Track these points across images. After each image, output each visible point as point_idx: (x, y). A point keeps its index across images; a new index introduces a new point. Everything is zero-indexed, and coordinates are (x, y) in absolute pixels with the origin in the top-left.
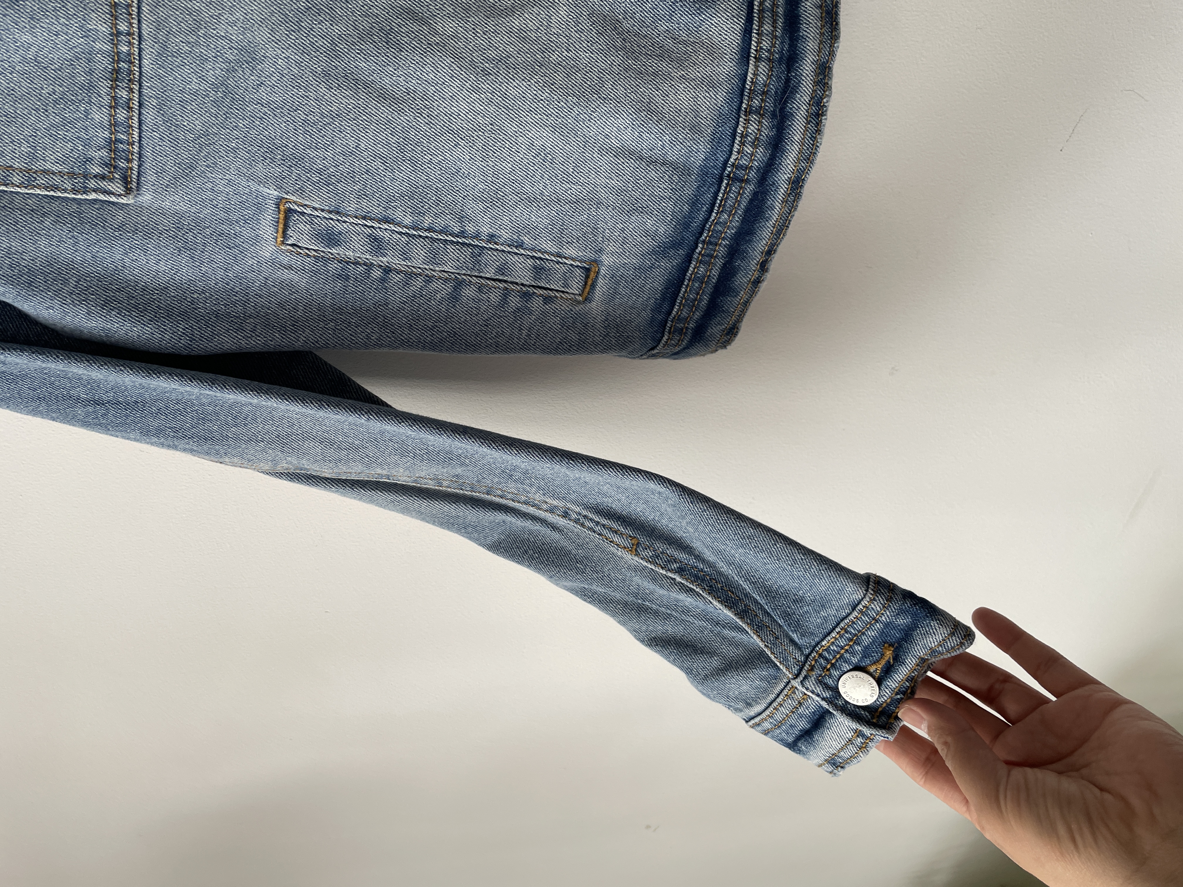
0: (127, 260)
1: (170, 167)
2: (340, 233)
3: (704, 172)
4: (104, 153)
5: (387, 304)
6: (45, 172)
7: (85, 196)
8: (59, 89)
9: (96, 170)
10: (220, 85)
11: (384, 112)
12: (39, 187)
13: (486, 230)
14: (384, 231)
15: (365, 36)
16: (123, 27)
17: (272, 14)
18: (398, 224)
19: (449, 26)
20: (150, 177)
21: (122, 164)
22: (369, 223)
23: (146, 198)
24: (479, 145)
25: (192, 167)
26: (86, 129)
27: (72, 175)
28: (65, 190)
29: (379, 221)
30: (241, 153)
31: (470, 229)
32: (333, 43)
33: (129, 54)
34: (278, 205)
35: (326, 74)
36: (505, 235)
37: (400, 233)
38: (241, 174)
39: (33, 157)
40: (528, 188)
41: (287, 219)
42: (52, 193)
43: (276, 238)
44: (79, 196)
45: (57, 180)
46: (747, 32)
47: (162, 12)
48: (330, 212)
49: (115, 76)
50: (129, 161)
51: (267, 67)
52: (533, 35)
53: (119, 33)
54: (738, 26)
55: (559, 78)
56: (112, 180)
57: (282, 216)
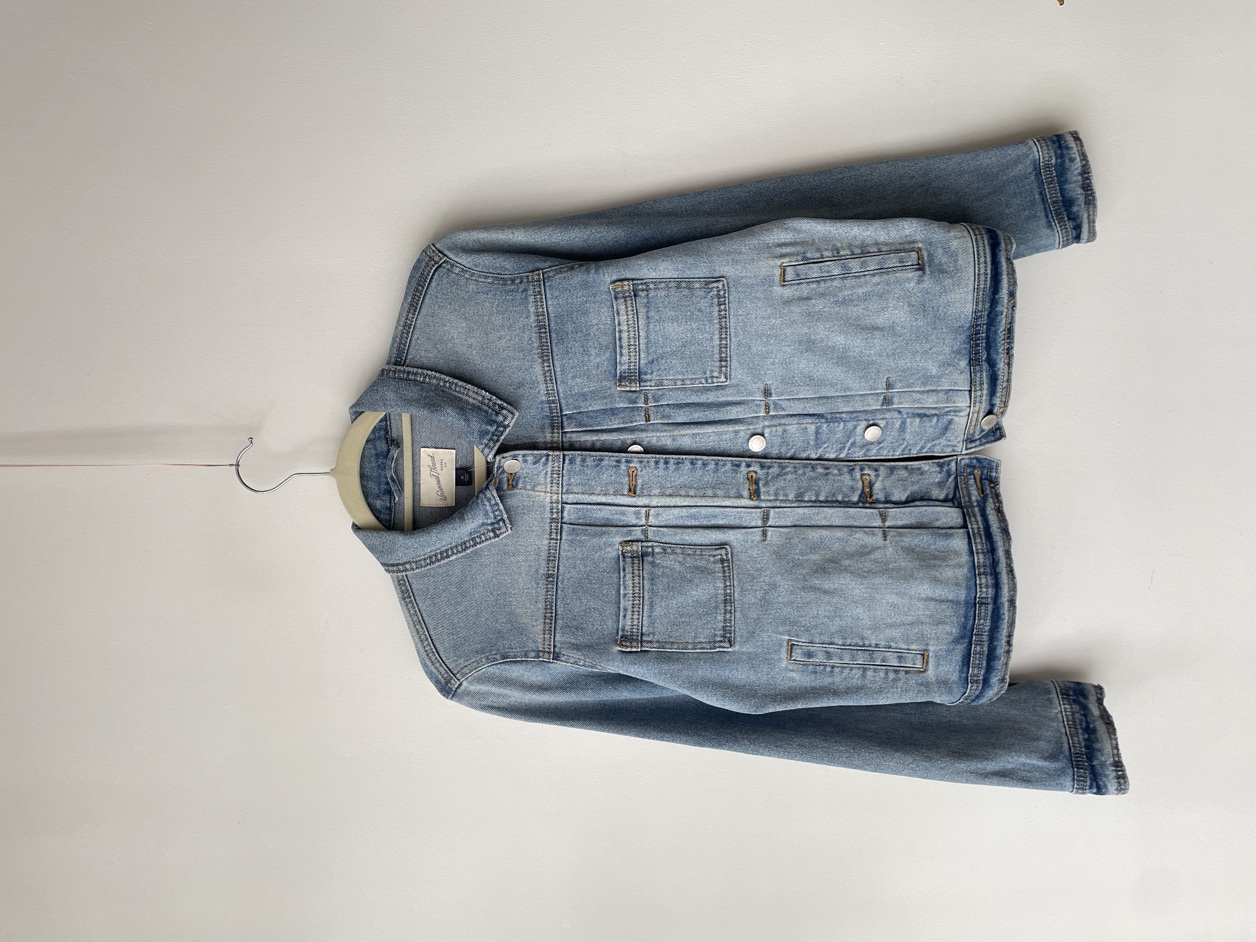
0: (730, 675)
1: (745, 635)
2: (813, 652)
3: (967, 603)
4: (722, 632)
5: (834, 683)
6: (700, 643)
7: (715, 650)
8: (705, 610)
9: (719, 639)
10: (763, 599)
11: (826, 598)
12: (698, 649)
13: (873, 642)
14: (831, 649)
15: (815, 572)
16: (728, 584)
17: (781, 569)
18: (837, 644)
19: (847, 562)
20: (738, 639)
21: (728, 635)
22: (824, 646)
23: (737, 648)
24: (866, 605)
25: (754, 633)
26: (715, 623)
27: (710, 642)
28: (707, 649)
29: (829, 644)
30: (773, 624)
31: (867, 643)
32: (804, 576)
33: (730, 593)
34: (788, 643)
35: (803, 588)
36: (883, 643)
37: (838, 648)
38: (773, 632)
39: (696, 637)
40: (889, 621)
41: (791, 648)
42: (703, 651)
43: (787, 658)
44: (713, 651)
45: (704, 645)
46: (970, 543)
47: (740, 576)
48: (809, 643)
49: (725, 602)
50: (730, 634)
51: (781, 589)
52: (880, 560)
53: (727, 586)
54: (966, 541)
55: (894, 574)
56: (725, 642)
57: (789, 648)
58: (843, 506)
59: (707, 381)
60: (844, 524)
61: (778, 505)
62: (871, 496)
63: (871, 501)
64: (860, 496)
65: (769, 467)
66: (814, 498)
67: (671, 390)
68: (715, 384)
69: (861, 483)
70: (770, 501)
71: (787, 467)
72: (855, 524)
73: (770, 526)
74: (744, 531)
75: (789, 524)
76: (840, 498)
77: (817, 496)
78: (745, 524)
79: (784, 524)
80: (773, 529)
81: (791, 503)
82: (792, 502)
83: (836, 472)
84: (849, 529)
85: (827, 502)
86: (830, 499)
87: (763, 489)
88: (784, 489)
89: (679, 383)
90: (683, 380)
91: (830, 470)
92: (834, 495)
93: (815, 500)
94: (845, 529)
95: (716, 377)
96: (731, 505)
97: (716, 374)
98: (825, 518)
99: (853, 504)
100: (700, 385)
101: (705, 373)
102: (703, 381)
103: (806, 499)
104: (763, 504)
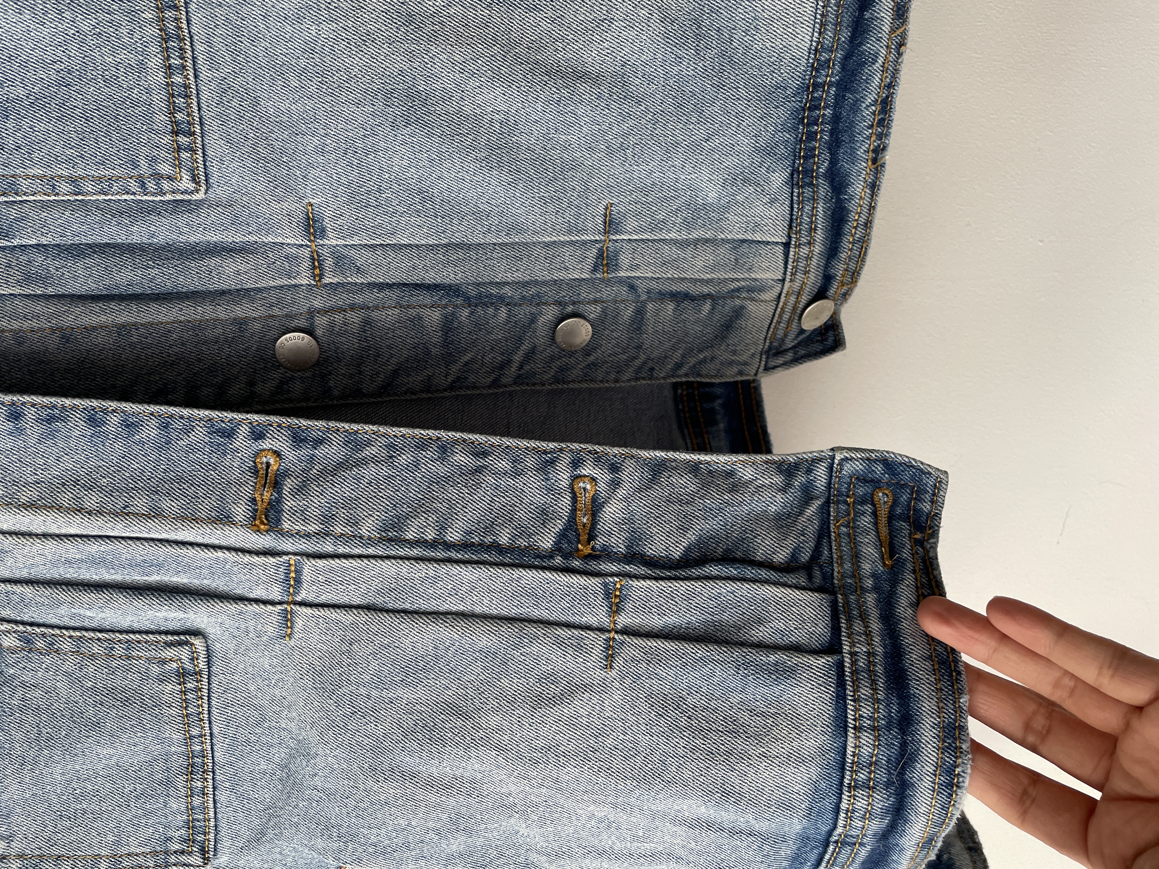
4: (182, 832)
9: (177, 847)
11: (432, 796)
15: (409, 732)
16: (196, 731)
17: (322, 717)
21: (200, 839)
26: (165, 815)
35: (373, 769)
47: (228, 716)
49: (190, 770)
50: (206, 835)
53: (191, 737)
55: (617, 763)
56: (190, 853)
58: (507, 560)
59: (143, 185)
60: (504, 613)
61: (329, 548)
62: (592, 537)
63: (588, 551)
64: (562, 535)
65: (319, 442)
66: (430, 535)
67: (44, 205)
68: (169, 197)
69: (566, 501)
70: (308, 536)
71: (369, 443)
72: (535, 613)
73: (303, 604)
74: (233, 608)
75: (357, 601)
76: (504, 539)
77: (442, 528)
78: (239, 591)
79: (344, 599)
80: (308, 611)
81: (366, 546)
82: (370, 541)
83: (504, 465)
84: (514, 629)
85: (465, 546)
86: (476, 540)
87: (289, 503)
88: (349, 503)
89: (64, 187)
90: (73, 181)
91: (490, 460)
92: (489, 529)
93: (435, 541)
94: (505, 629)
95: (169, 177)
96: (200, 540)
97: (165, 169)
98: (454, 593)
99: (538, 556)
100: (125, 197)
101: (135, 165)
102: (134, 186)
103: (410, 535)
104: (287, 545)
